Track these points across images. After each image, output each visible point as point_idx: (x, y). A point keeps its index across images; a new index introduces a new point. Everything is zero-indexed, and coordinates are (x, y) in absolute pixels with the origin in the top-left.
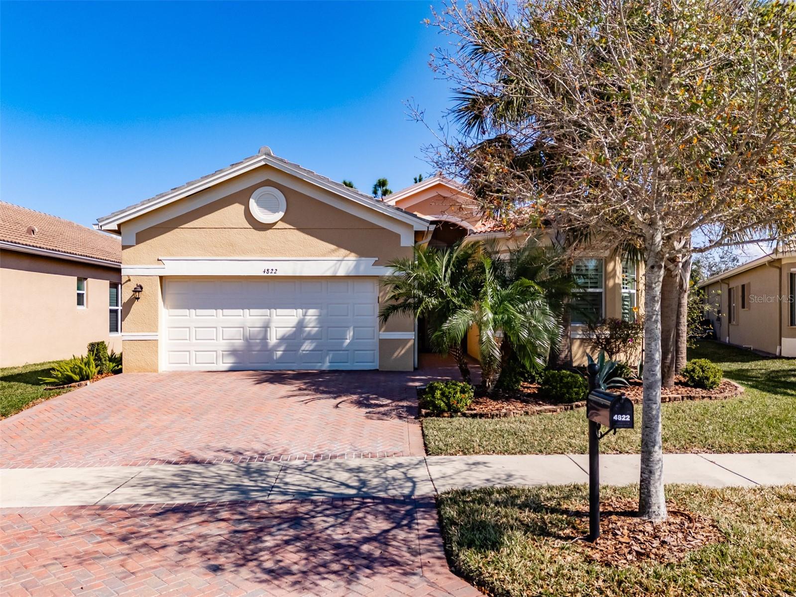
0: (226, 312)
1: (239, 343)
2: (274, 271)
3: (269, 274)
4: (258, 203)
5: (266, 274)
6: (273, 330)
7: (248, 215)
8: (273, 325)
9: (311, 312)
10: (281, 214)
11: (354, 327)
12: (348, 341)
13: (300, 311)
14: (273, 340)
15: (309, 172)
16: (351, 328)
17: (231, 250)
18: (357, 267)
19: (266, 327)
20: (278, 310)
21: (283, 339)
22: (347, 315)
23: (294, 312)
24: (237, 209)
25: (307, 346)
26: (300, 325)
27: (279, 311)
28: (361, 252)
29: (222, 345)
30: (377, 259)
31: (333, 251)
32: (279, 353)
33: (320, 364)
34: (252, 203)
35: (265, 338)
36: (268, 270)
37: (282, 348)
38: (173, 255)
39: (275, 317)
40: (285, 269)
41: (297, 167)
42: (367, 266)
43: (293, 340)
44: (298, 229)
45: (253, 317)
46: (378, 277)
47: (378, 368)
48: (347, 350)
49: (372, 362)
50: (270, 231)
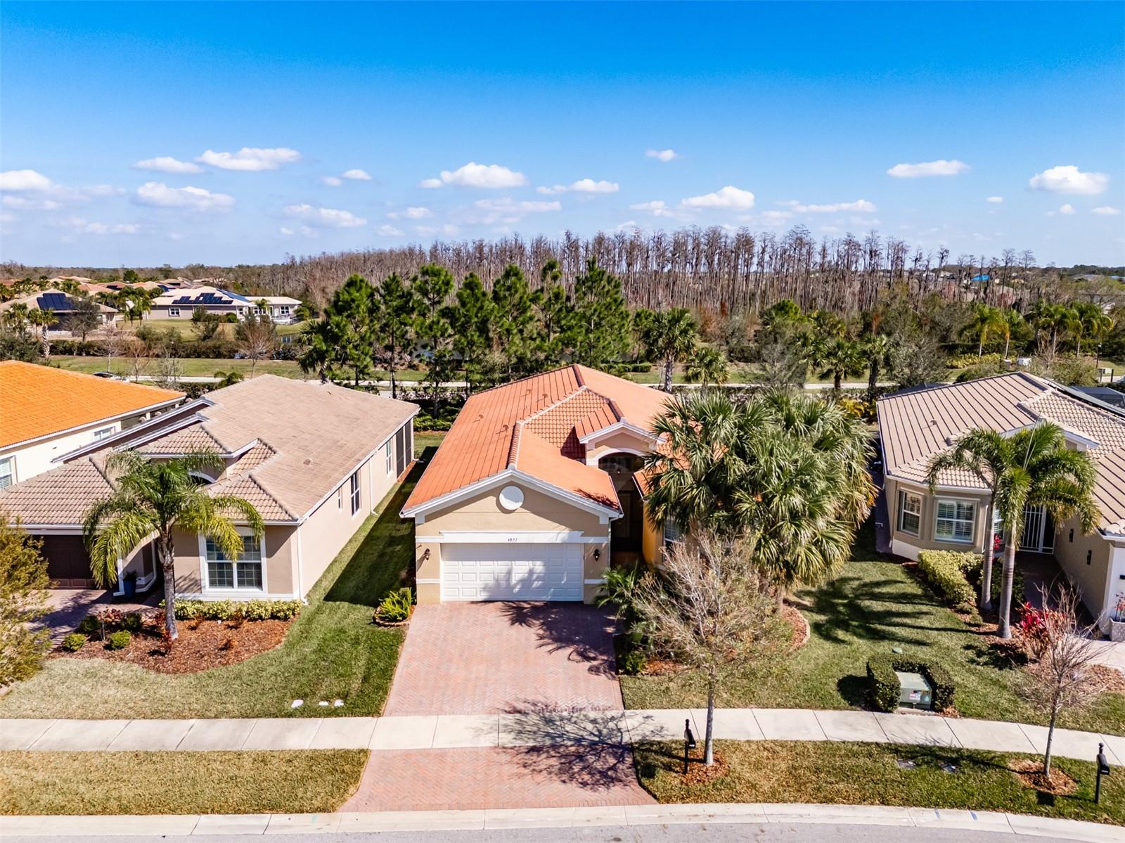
0: (482, 563)
1: (491, 582)
2: (516, 540)
3: (512, 542)
4: (506, 497)
5: (509, 542)
6: (513, 575)
7: (498, 504)
8: (514, 572)
9: (538, 563)
10: (521, 504)
13: (531, 562)
14: (514, 582)
15: (540, 481)
16: (566, 574)
17: (487, 526)
18: (570, 537)
19: (509, 573)
20: (517, 561)
21: (522, 581)
22: (562, 566)
23: (527, 563)
24: (492, 499)
25: (536, 584)
26: (531, 572)
27: (518, 563)
28: (573, 527)
29: (480, 584)
30: (583, 532)
31: (557, 527)
32: (517, 590)
33: (545, 596)
34: (502, 497)
35: (508, 579)
36: (511, 539)
37: (519, 587)
38: (448, 530)
39: (514, 567)
40: (523, 538)
41: (533, 478)
42: (577, 537)
43: (526, 582)
44: (533, 513)
45: (499, 567)
46: (584, 543)
47: (582, 600)
48: (563, 588)
49: (579, 596)
50: (513, 514)
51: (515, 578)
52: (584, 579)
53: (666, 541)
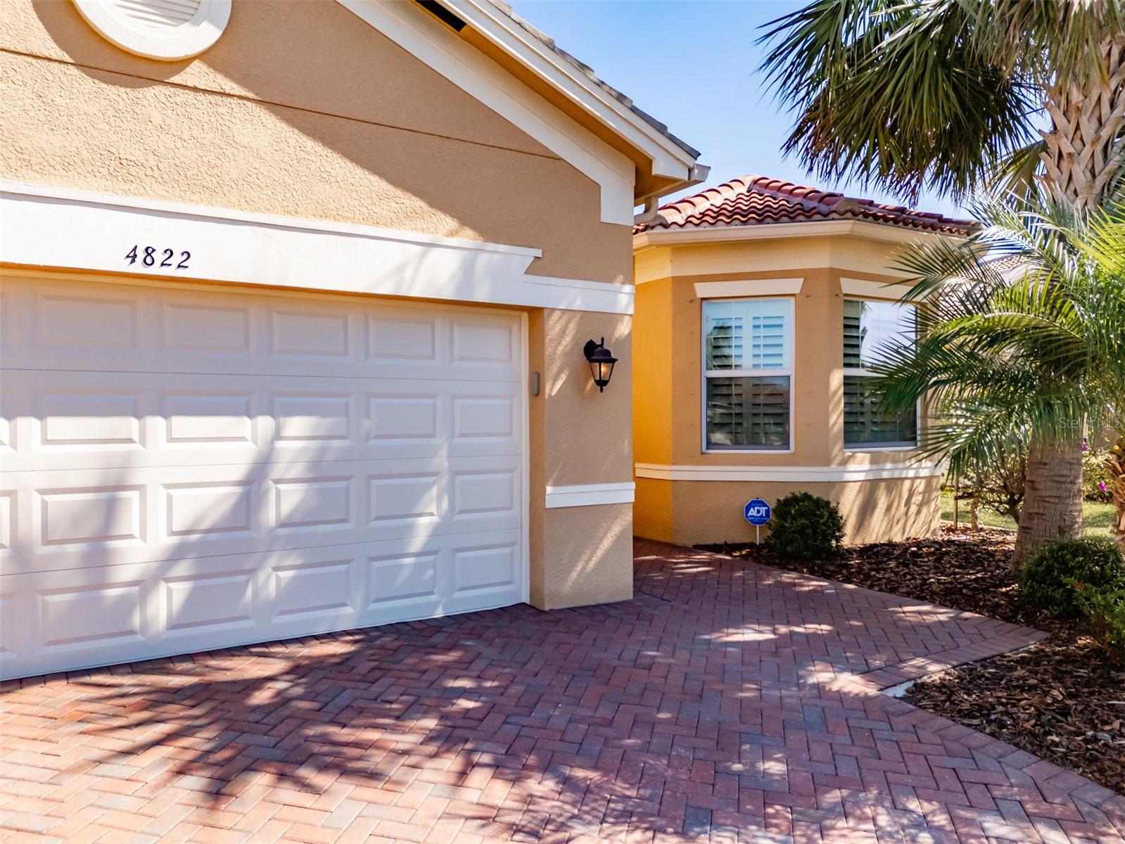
2: (176, 260)
3: (156, 270)
5: (138, 268)
6: (157, 498)
8: (151, 477)
11: (453, 475)
12: (433, 521)
13: (265, 423)
14: (155, 538)
16: (445, 480)
18: (467, 270)
20: (176, 420)
22: (432, 436)
23: (243, 425)
27: (183, 423)
30: (539, 253)
33: (342, 610)
36: (149, 251)
39: (160, 448)
40: (226, 254)
46: (535, 314)
47: (525, 598)
48: (435, 553)
49: (509, 583)
50: (158, 90)
52: (537, 495)
53: (710, 380)
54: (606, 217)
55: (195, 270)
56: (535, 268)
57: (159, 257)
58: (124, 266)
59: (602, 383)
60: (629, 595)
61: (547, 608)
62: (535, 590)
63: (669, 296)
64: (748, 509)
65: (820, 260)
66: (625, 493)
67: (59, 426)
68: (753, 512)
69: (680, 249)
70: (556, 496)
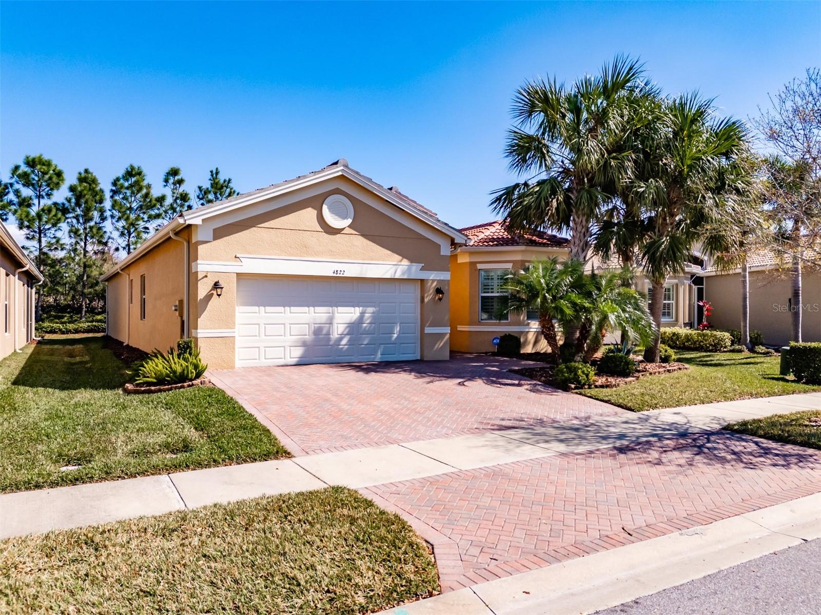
0: (294, 309)
1: (306, 338)
3: (338, 275)
4: (331, 209)
5: (335, 275)
6: (335, 326)
7: (321, 219)
8: (335, 321)
9: (368, 309)
10: (349, 221)
11: (401, 323)
12: (395, 336)
13: (357, 309)
14: (335, 335)
16: (399, 324)
17: (304, 251)
18: (409, 270)
19: (330, 323)
20: (339, 308)
22: (395, 313)
23: (351, 309)
24: (309, 214)
28: (412, 258)
29: (291, 340)
30: (423, 265)
31: (388, 256)
33: (373, 356)
34: (325, 209)
35: (328, 334)
36: (337, 271)
37: (343, 343)
38: (250, 253)
39: (336, 315)
40: (352, 271)
42: (416, 271)
43: (353, 335)
44: (363, 235)
45: (317, 314)
46: (422, 281)
47: (419, 358)
48: (395, 344)
49: (414, 354)
50: (339, 235)
51: (338, 329)
52: (422, 329)
53: (482, 297)
54: (441, 254)
55: (345, 275)
56: (422, 269)
57: (339, 272)
58: (332, 275)
59: (440, 299)
60: (448, 359)
61: (425, 359)
62: (422, 356)
63: (468, 269)
64: (493, 340)
65: (518, 257)
66: (447, 330)
67: (318, 309)
68: (495, 341)
69: (471, 253)
70: (428, 330)
